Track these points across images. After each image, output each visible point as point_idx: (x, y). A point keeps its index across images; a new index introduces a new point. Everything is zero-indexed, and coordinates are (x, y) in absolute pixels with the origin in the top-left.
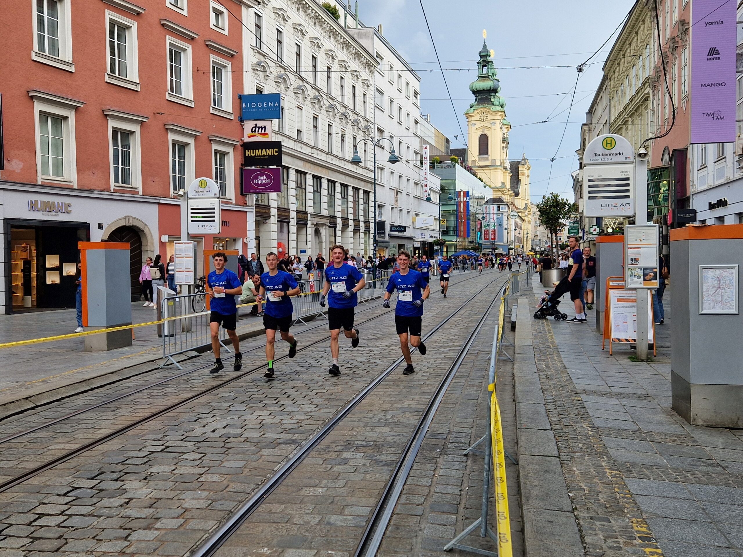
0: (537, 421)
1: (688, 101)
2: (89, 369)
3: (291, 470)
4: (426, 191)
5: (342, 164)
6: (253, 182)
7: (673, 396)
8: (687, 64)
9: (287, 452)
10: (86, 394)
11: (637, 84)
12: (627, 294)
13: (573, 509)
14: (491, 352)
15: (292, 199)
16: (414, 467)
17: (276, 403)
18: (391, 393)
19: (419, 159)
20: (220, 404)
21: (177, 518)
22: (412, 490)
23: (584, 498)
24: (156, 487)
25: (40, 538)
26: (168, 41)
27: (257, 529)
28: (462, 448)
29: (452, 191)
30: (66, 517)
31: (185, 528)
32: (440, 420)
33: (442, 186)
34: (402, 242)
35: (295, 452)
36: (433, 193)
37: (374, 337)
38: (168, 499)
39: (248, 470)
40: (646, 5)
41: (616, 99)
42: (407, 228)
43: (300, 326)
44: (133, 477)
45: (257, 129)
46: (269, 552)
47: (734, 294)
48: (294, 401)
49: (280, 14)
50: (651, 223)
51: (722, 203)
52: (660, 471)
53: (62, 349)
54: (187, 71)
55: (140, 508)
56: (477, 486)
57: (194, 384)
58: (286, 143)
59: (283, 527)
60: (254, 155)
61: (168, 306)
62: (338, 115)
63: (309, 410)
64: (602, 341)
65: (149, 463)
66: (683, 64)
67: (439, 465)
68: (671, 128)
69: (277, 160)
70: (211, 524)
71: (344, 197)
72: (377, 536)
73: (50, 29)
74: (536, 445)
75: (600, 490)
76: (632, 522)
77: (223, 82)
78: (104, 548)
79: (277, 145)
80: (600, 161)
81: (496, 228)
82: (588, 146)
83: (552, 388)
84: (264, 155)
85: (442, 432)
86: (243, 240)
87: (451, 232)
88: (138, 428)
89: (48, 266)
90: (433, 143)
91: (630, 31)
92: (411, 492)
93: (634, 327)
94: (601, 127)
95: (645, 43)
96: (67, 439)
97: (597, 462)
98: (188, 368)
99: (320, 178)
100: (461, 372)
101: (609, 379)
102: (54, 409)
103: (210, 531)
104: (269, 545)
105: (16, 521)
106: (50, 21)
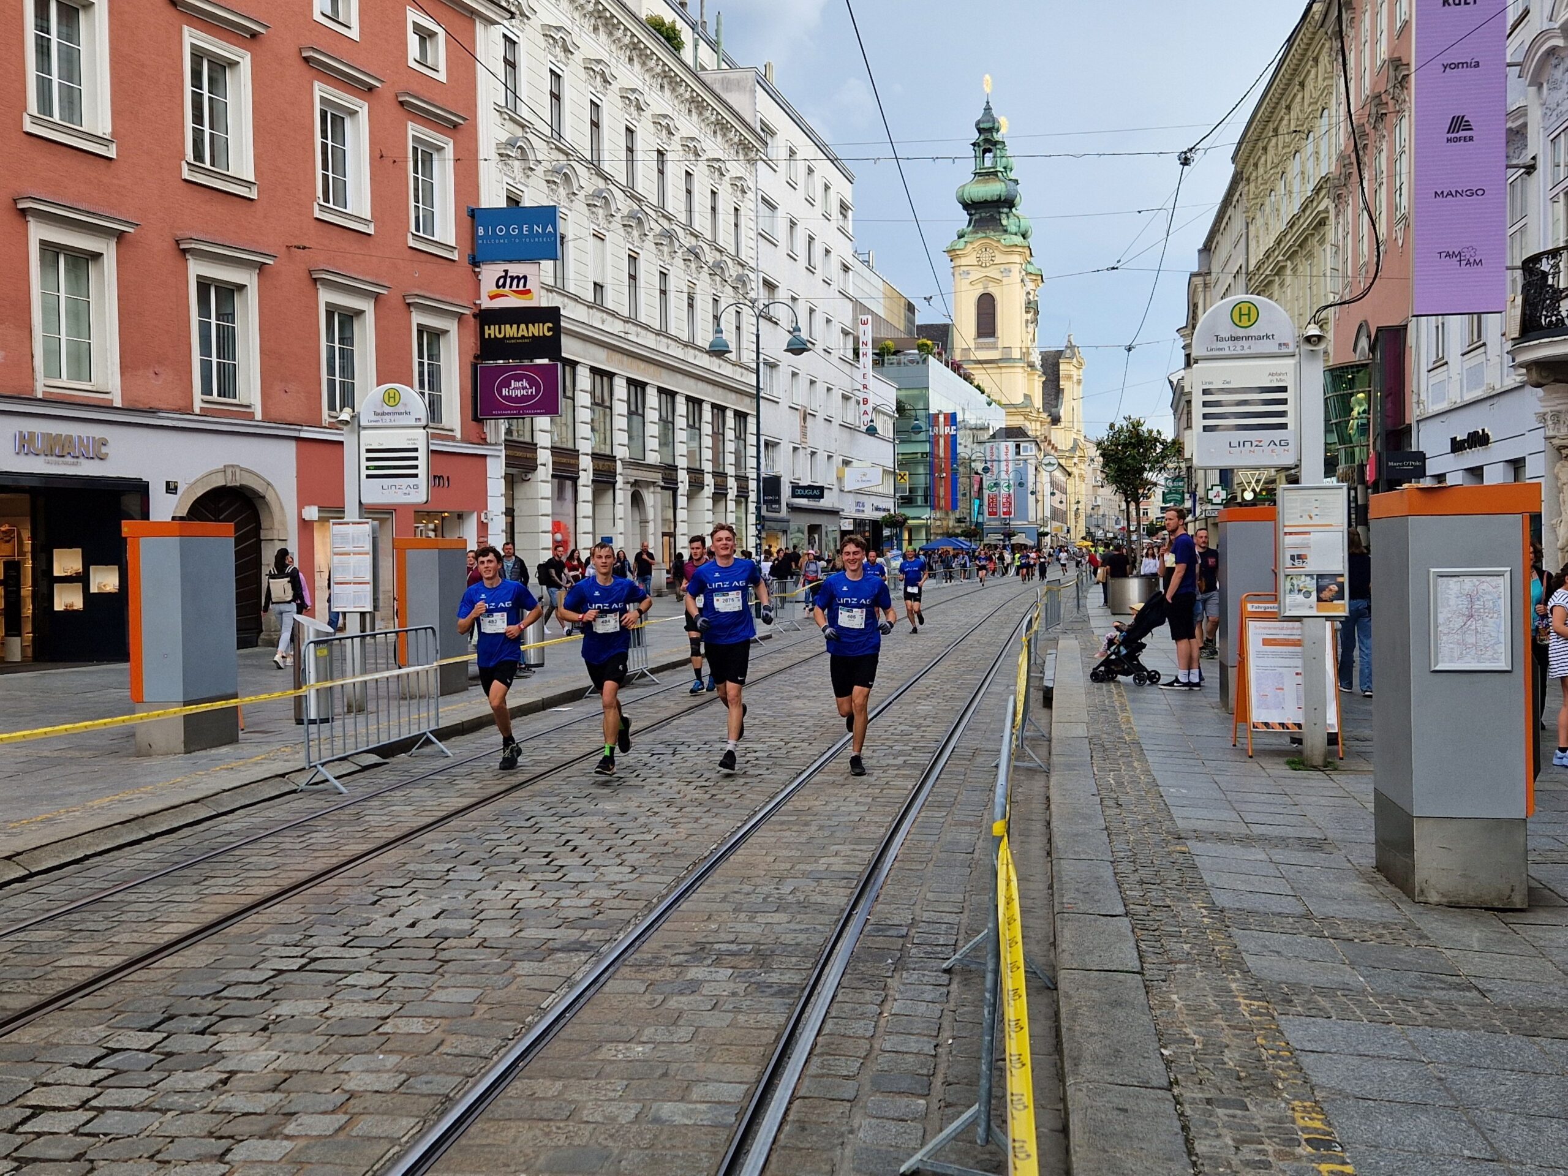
0: (1096, 897)
1: (1406, 226)
2: (145, 793)
3: (577, 1007)
4: (865, 413)
5: (690, 355)
6: (500, 393)
7: (1377, 843)
8: (1407, 149)
9: (569, 968)
10: (137, 848)
11: (1302, 190)
12: (1282, 629)
13: (1171, 1083)
14: (999, 751)
15: (584, 430)
16: (839, 998)
17: (548, 864)
18: (791, 840)
19: (852, 346)
21: (333, 1112)
22: (833, 1047)
23: (1192, 1058)
24: (287, 1047)
25: (35, 1160)
26: (317, 94)
27: (504, 1134)
28: (940, 956)
29: (921, 413)
30: (92, 1114)
31: (348, 1136)
32: (893, 896)
33: (899, 402)
34: (816, 520)
35: (587, 967)
36: (881, 417)
37: (756, 722)
38: (312, 1071)
39: (486, 1007)
40: (1321, 26)
41: (1260, 221)
42: (826, 492)
44: (237, 1026)
45: (509, 280)
47: (1503, 628)
48: (585, 860)
49: (557, 37)
50: (1332, 481)
51: (1479, 440)
52: (1350, 1000)
53: (86, 750)
54: (358, 158)
55: (251, 1092)
56: (971, 1037)
57: (373, 823)
58: (571, 312)
59: (559, 1128)
60: (502, 336)
61: (316, 658)
63: (617, 878)
64: (1232, 726)
65: (272, 996)
67: (891, 992)
68: (1372, 284)
69: (551, 346)
70: (405, 1125)
71: (694, 426)
72: (760, 1146)
73: (64, 66)
74: (1095, 948)
75: (1226, 1041)
76: (1293, 1109)
77: (435, 181)
80: (1227, 352)
81: (1011, 491)
82: (1202, 319)
83: (1127, 826)
84: (523, 336)
85: (897, 923)
86: (479, 517)
87: (919, 499)
88: (249, 920)
89: (57, 572)
90: (881, 313)
91: (1289, 80)
92: (832, 1051)
93: (1298, 698)
94: (1230, 279)
95: (1319, 106)
96: (94, 945)
97: (1220, 983)
98: (361, 789)
99: (643, 385)
100: (938, 794)
101: (1246, 807)
102: (67, 880)
103: (403, 1140)
104: (528, 1168)
106: (64, 49)
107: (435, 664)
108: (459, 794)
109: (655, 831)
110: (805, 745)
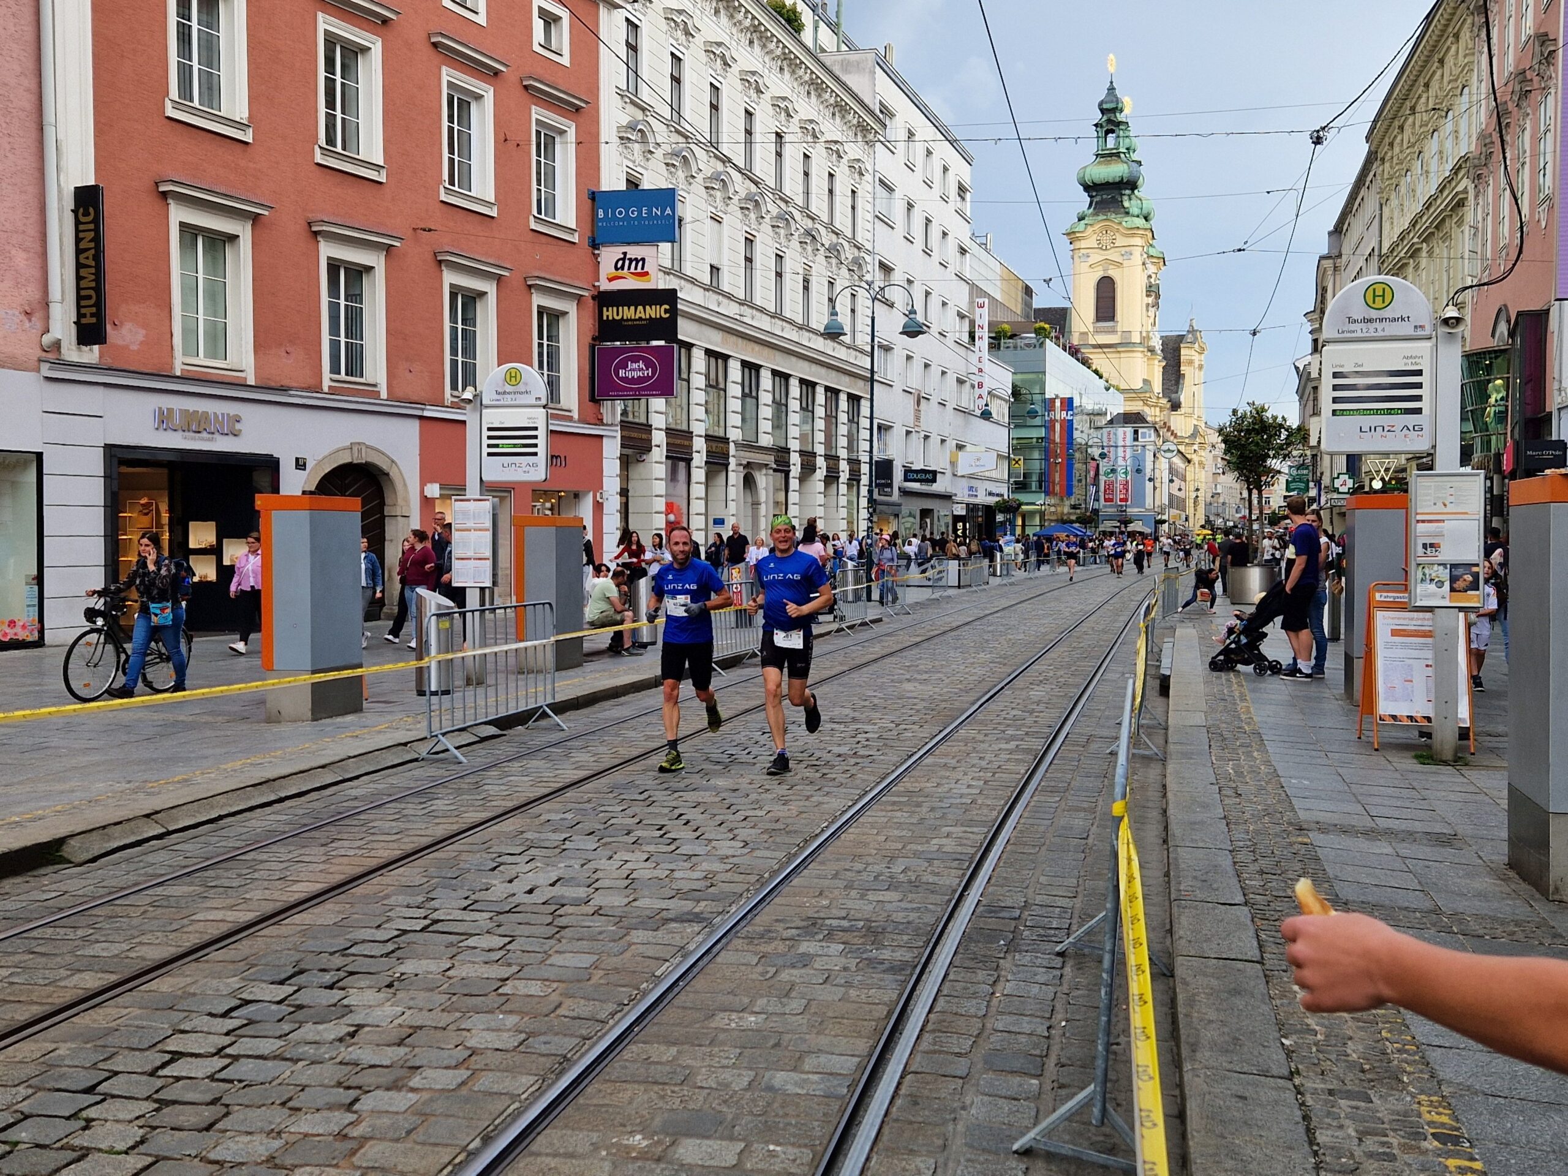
0: (1215, 886)
1: (1551, 208)
2: (274, 757)
3: (691, 976)
4: (980, 397)
5: (805, 338)
6: (617, 374)
7: (1511, 841)
8: (1552, 127)
9: (682, 938)
10: (268, 810)
11: (1440, 171)
12: (1412, 619)
13: (1291, 1073)
14: (1117, 738)
15: (698, 412)
16: (951, 977)
17: (661, 837)
18: (902, 820)
19: (967, 329)
20: (543, 836)
21: (456, 1067)
22: (945, 1024)
23: (1314, 1049)
24: (411, 1003)
25: (175, 1102)
26: (445, 79)
27: (621, 1095)
28: (1054, 939)
29: (1037, 398)
30: (227, 1061)
31: (470, 1090)
32: (1005, 878)
33: (1014, 387)
34: (928, 504)
35: (700, 938)
36: (997, 401)
37: (867, 703)
38: (436, 1028)
39: (601, 973)
41: (1394, 202)
42: (939, 476)
44: (364, 982)
45: (627, 262)
46: (645, 1143)
48: (698, 834)
49: (679, 21)
50: (1468, 470)
53: (219, 715)
54: (483, 140)
55: (378, 1045)
56: (1085, 1020)
57: (491, 793)
58: (687, 294)
59: (673, 1092)
60: (620, 317)
61: (439, 630)
62: (797, 234)
63: (730, 852)
64: (1357, 719)
65: (398, 954)
66: (1542, 129)
67: (1003, 973)
68: (1513, 266)
69: (667, 328)
70: (525, 1082)
71: (807, 409)
72: (872, 1117)
73: (204, 53)
74: (1213, 936)
75: (1350, 1033)
76: (1419, 1103)
77: (558, 164)
78: (305, 1124)
79: (669, 297)
80: (1359, 334)
81: (1129, 478)
82: (1331, 304)
83: (1247, 816)
84: (640, 319)
85: (1010, 905)
86: (595, 497)
87: (1034, 484)
88: (375, 881)
89: (192, 545)
90: (998, 296)
91: (1428, 56)
92: (943, 1029)
93: (1428, 690)
94: (1361, 262)
95: (1459, 84)
96: (229, 901)
98: (479, 759)
99: (757, 368)
100: (1051, 779)
101: (1371, 800)
102: (202, 839)
103: (524, 1097)
104: (645, 1130)
105: (125, 1065)
106: (203, 36)
107: (553, 639)
108: (574, 766)
110: (916, 727)
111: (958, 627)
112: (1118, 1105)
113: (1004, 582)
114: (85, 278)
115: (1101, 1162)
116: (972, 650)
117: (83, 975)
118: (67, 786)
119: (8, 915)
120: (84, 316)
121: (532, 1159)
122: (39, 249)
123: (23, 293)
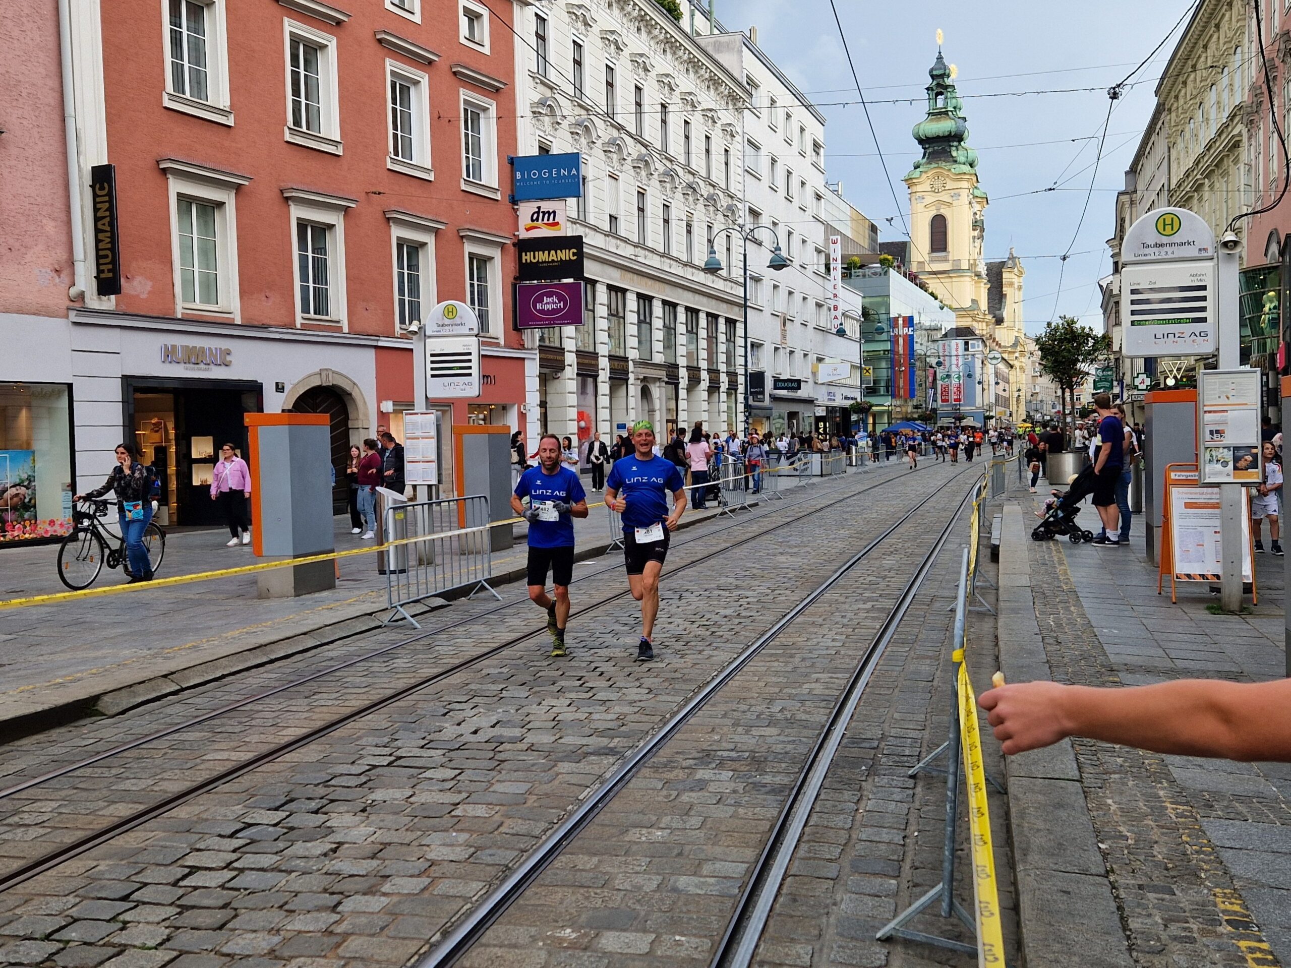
2: (265, 627)
3: (608, 799)
4: (836, 317)
5: (688, 273)
6: (535, 307)
9: (600, 768)
10: (261, 669)
11: (1218, 117)
12: (1203, 494)
13: (1107, 872)
14: (956, 598)
15: (602, 337)
16: (822, 797)
17: (581, 686)
18: (779, 669)
19: (824, 262)
20: (484, 687)
21: (419, 876)
22: (818, 835)
23: (1126, 852)
24: (381, 824)
25: (193, 907)
26: (388, 69)
27: (553, 897)
28: (907, 764)
29: (883, 317)
30: (235, 873)
31: (431, 894)
32: (865, 715)
33: (864, 308)
34: (794, 408)
35: (615, 768)
36: (850, 321)
37: (747, 573)
38: (402, 844)
39: (535, 797)
41: (1180, 145)
42: (802, 384)
43: (617, 554)
44: (343, 807)
45: (541, 215)
46: (574, 935)
48: (610, 683)
49: (579, 14)
50: (1248, 368)
52: (1265, 806)
53: (220, 593)
54: (421, 118)
55: (355, 859)
56: (934, 830)
57: (441, 652)
58: (592, 240)
59: (596, 894)
60: (536, 260)
61: (395, 521)
62: (680, 187)
63: (637, 698)
64: (1159, 577)
65: (369, 784)
67: (865, 793)
68: (1282, 196)
69: (575, 268)
70: (474, 888)
71: (692, 331)
72: (759, 912)
73: (193, 54)
74: (1039, 760)
75: (1155, 838)
76: (1215, 895)
77: (482, 136)
78: (298, 924)
79: (576, 242)
80: (1153, 257)
81: (961, 382)
82: (1129, 231)
83: (1066, 660)
84: (553, 261)
85: (870, 737)
86: (519, 408)
87: (882, 389)
88: (348, 726)
89: (194, 456)
90: (849, 234)
91: (1207, 21)
92: (817, 839)
93: (1217, 553)
94: (1154, 196)
95: (1233, 44)
96: (232, 744)
97: (1149, 790)
98: (431, 625)
99: (649, 298)
100: (901, 633)
101: (1173, 645)
102: (210, 694)
103: (474, 899)
104: (573, 924)
105: (153, 878)
106: (192, 40)
107: (488, 526)
108: (508, 630)
109: (667, 661)
110: (788, 592)
111: (822, 509)
112: (963, 900)
113: (860, 470)
114: (102, 241)
115: (950, 946)
116: (834, 528)
117: (117, 805)
118: (99, 653)
119: (56, 758)
120: (103, 271)
121: (483, 948)
122: (65, 218)
123: (53, 255)
